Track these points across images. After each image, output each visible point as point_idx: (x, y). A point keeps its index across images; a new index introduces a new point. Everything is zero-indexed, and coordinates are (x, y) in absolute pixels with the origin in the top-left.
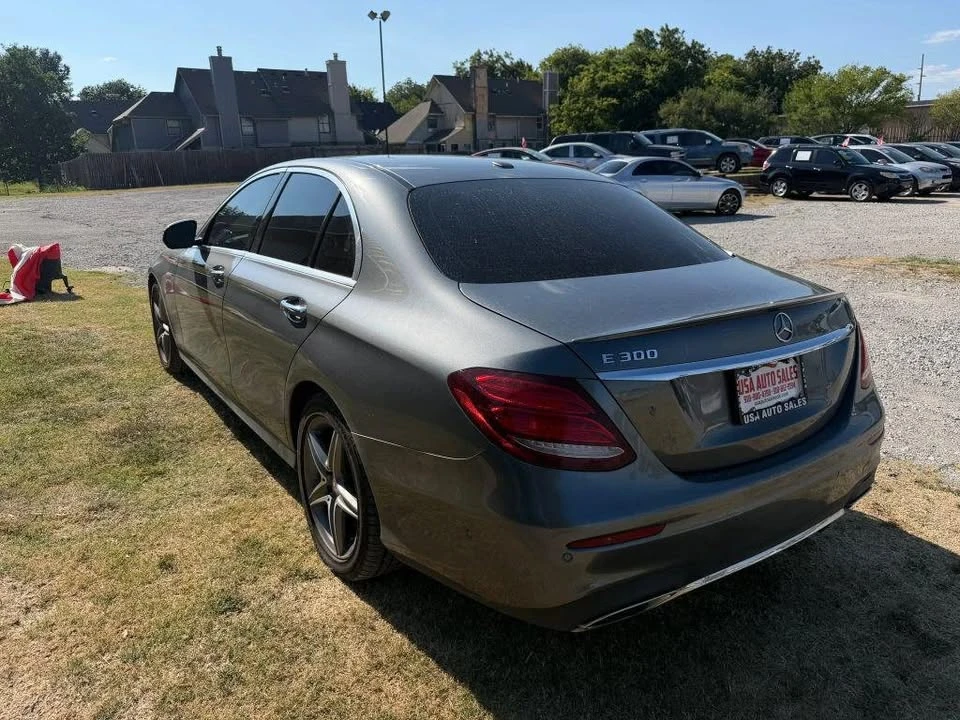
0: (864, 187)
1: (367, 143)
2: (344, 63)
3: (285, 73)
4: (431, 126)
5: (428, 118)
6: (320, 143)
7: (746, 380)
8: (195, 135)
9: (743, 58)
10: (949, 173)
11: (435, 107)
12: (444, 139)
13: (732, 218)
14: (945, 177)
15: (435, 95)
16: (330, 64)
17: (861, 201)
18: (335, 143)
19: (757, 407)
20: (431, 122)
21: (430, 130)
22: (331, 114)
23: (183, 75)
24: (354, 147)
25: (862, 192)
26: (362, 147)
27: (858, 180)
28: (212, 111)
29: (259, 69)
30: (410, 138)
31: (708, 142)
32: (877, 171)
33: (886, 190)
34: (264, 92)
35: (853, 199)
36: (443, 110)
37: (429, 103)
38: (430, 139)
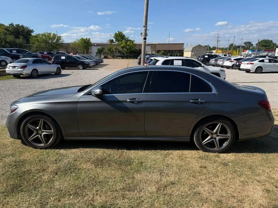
0: (81, 66)
9: (8, 26)
10: (95, 62)
13: (60, 75)
14: (95, 63)
17: (81, 69)
25: (81, 67)
27: (79, 64)
31: (27, 53)
32: (83, 62)
33: (86, 66)
35: (79, 69)
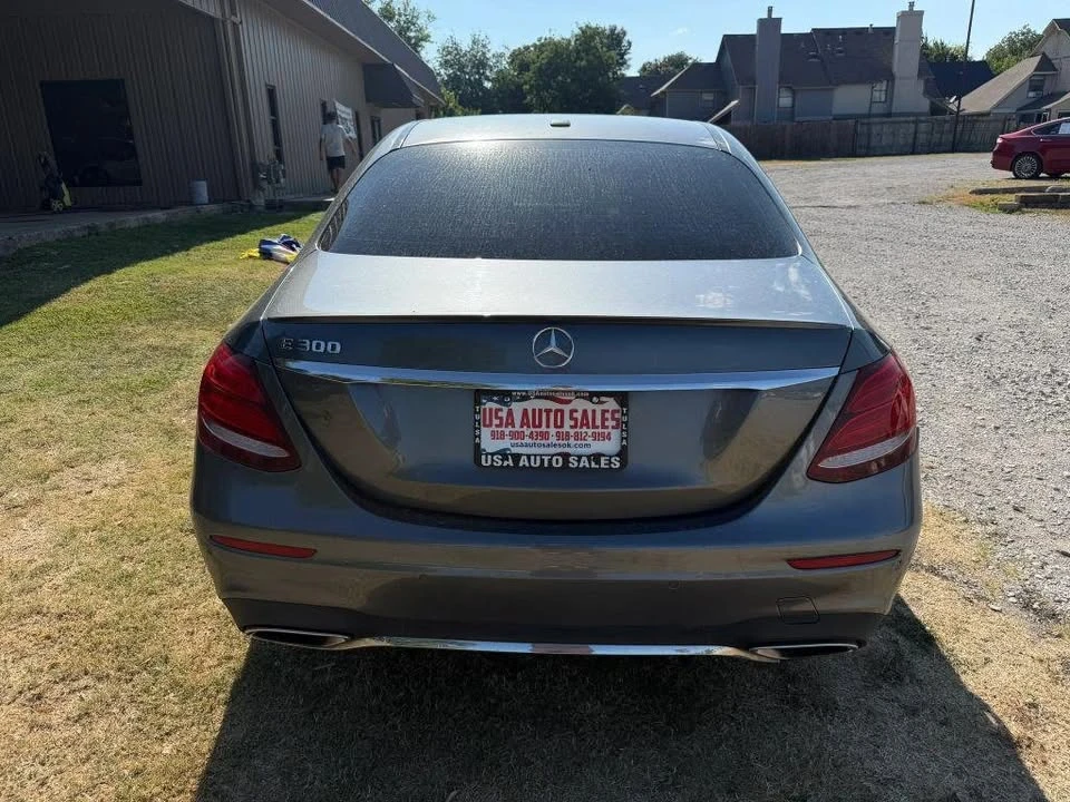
1: (932, 114)
2: (921, 13)
3: (844, 31)
4: (1033, 88)
5: (1031, 79)
6: (869, 116)
7: (498, 410)
8: (726, 109)
11: (1046, 64)
12: (1048, 107)
15: (1049, 49)
16: (902, 16)
18: (889, 115)
19: (515, 450)
20: (1034, 84)
21: (1031, 94)
22: (890, 77)
23: (728, 42)
24: (911, 118)
26: (923, 118)
28: (749, 81)
29: (813, 30)
30: (998, 106)
34: (814, 57)
36: (1057, 67)
37: (1038, 58)
38: (1026, 107)
